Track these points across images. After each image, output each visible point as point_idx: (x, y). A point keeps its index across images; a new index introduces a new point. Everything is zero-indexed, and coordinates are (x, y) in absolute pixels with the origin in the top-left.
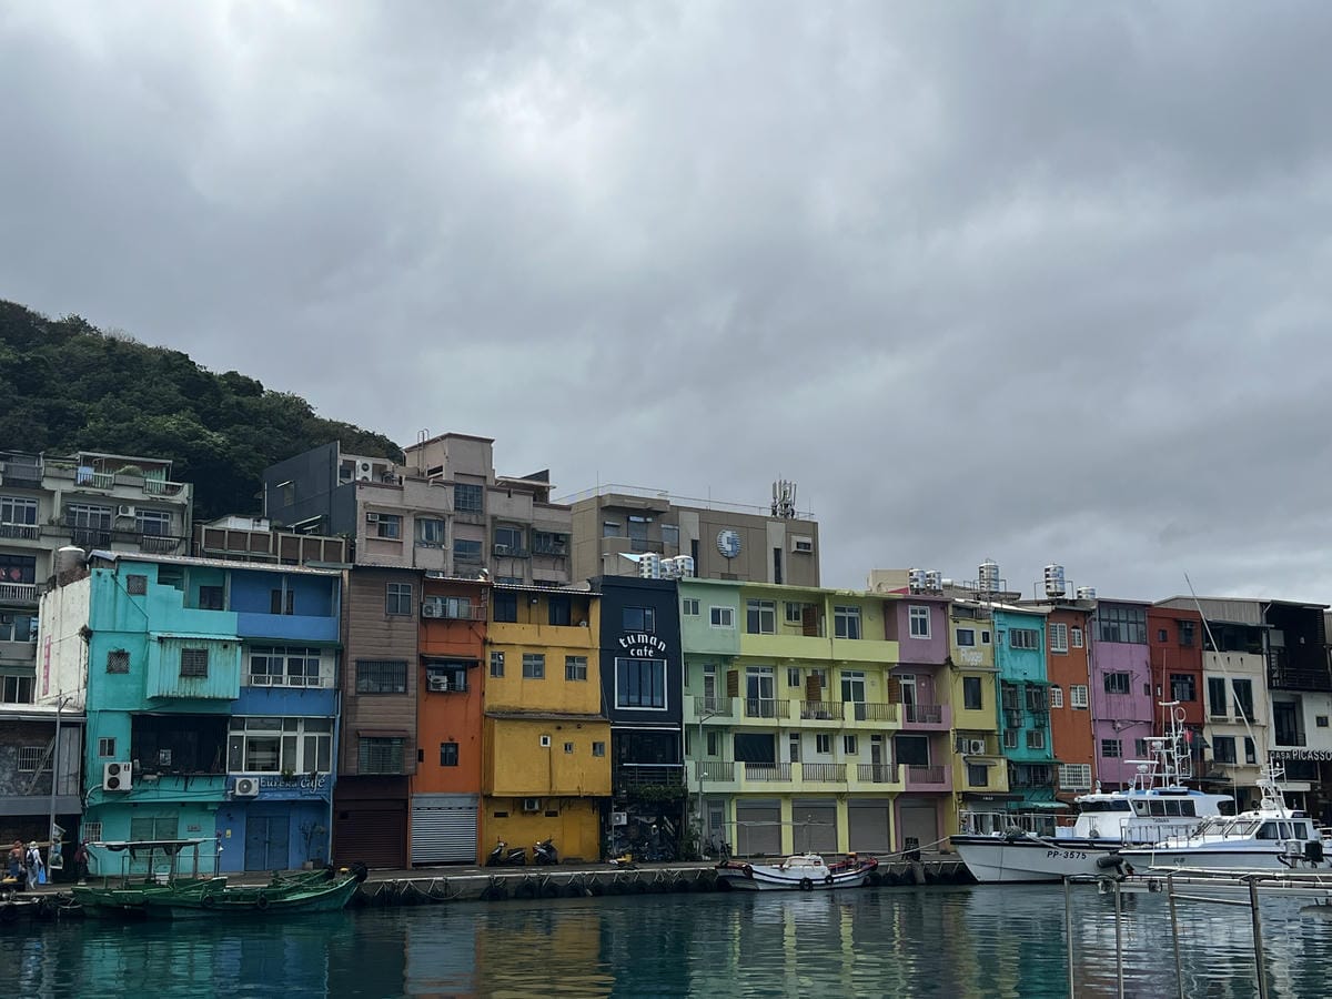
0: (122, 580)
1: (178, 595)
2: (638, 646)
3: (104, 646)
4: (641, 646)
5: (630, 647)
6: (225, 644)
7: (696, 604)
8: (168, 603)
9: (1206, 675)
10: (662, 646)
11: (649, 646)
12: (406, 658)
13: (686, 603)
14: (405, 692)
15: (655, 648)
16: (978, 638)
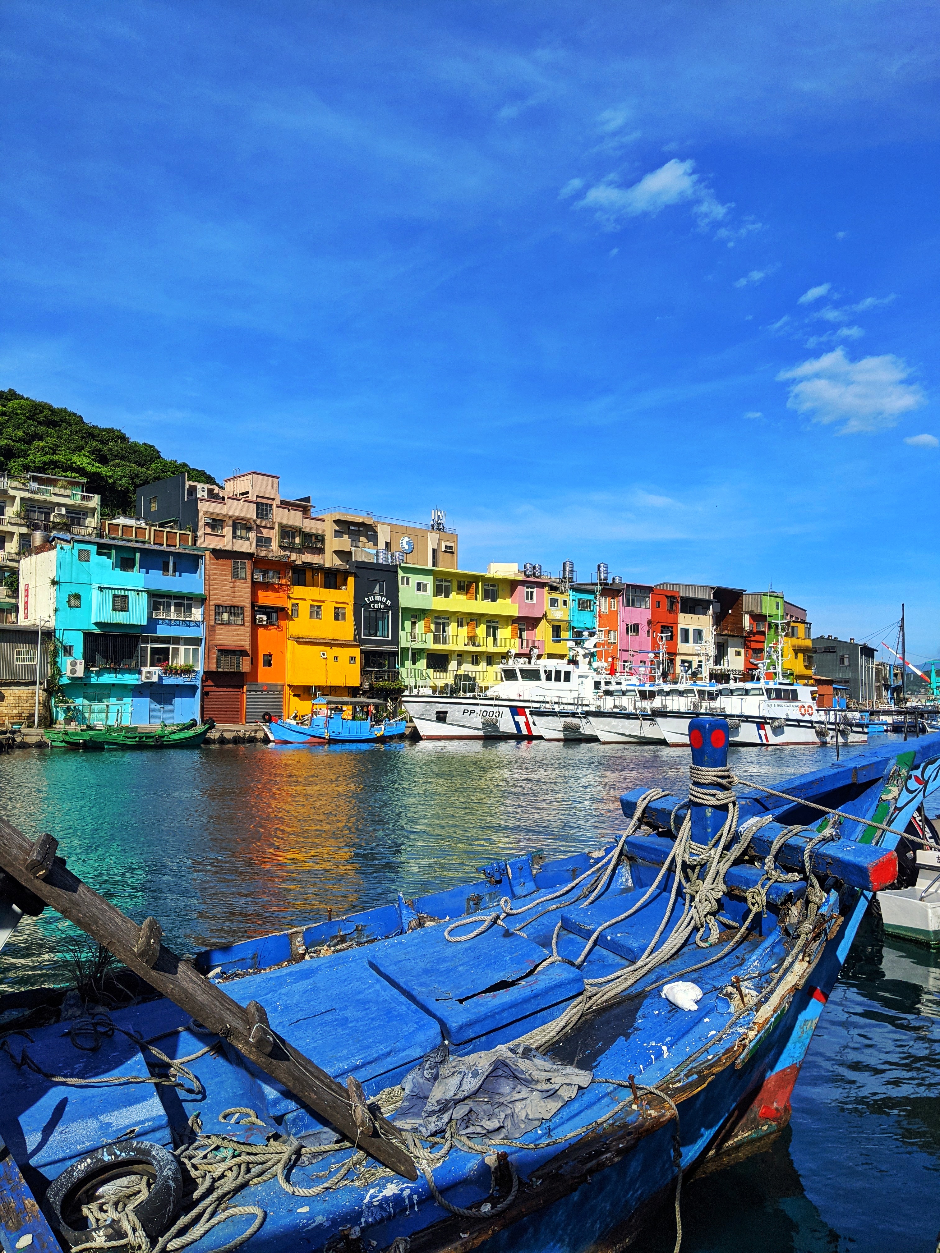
0: (76, 552)
1: (108, 562)
2: (375, 602)
3: (67, 591)
4: (377, 602)
5: (372, 602)
6: (138, 592)
7: (408, 579)
8: (102, 566)
9: (680, 626)
10: (389, 603)
11: (381, 602)
12: (242, 604)
13: (402, 578)
14: (243, 625)
15: (385, 603)
16: (561, 602)
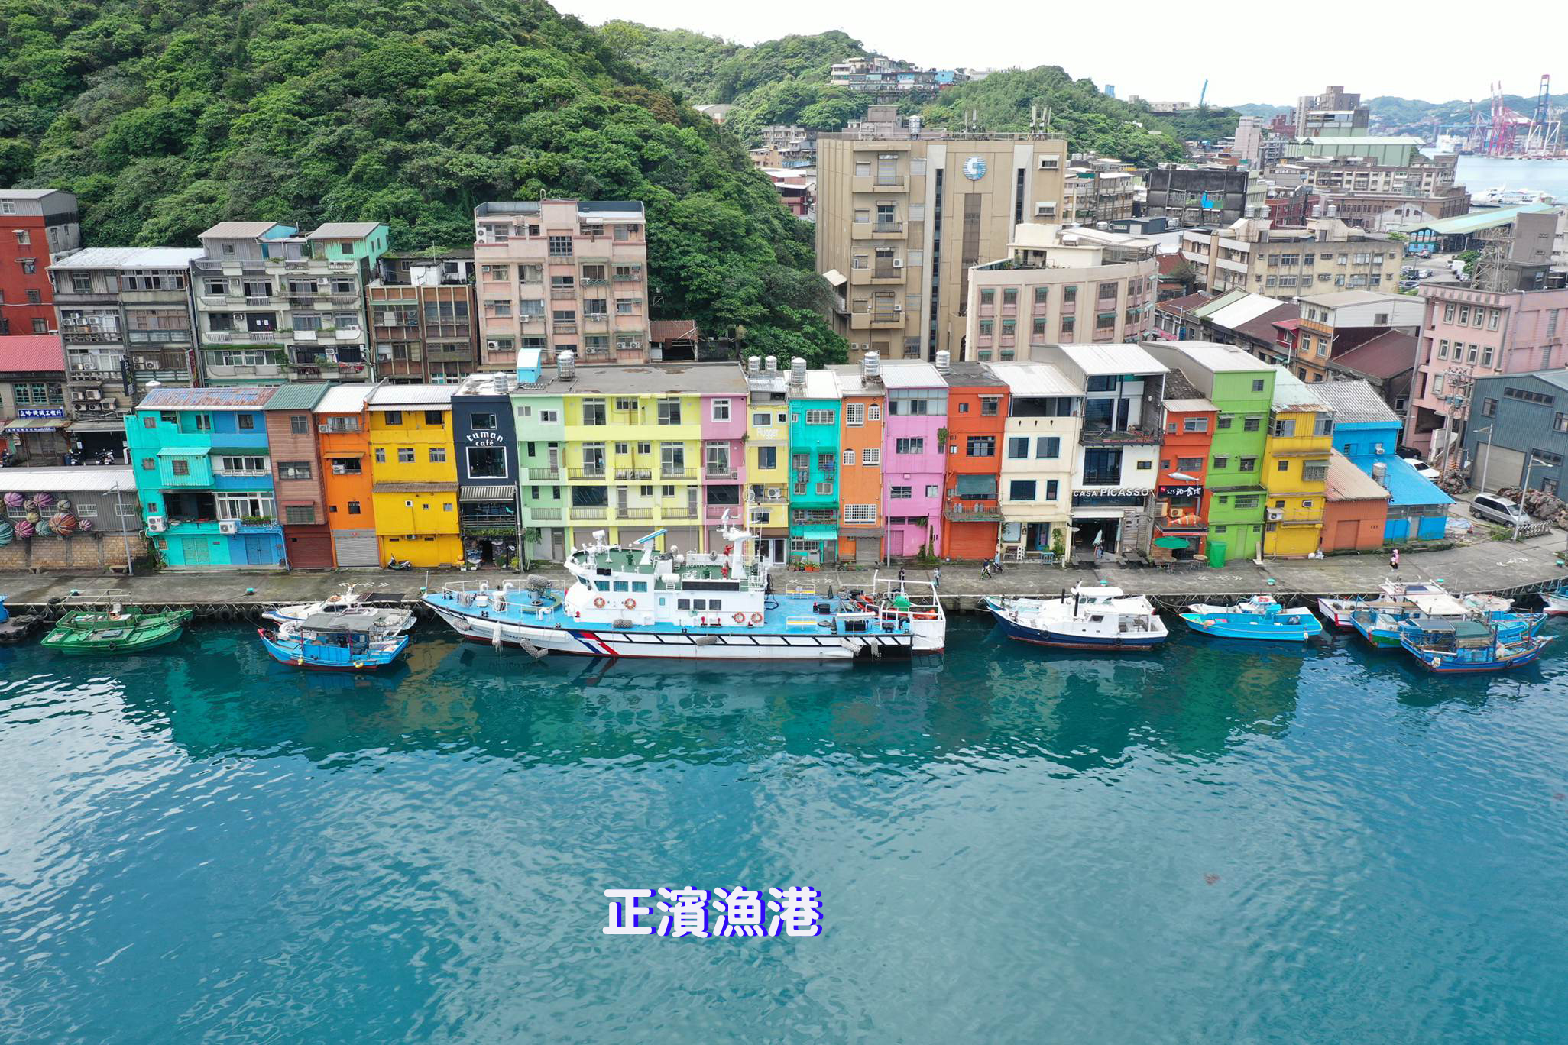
0: (141, 420)
1: (174, 428)
2: (480, 439)
3: (140, 455)
6: (196, 457)
7: (528, 410)
8: (166, 432)
9: (1007, 437)
10: (500, 439)
13: (520, 409)
14: (310, 479)
16: (774, 418)
